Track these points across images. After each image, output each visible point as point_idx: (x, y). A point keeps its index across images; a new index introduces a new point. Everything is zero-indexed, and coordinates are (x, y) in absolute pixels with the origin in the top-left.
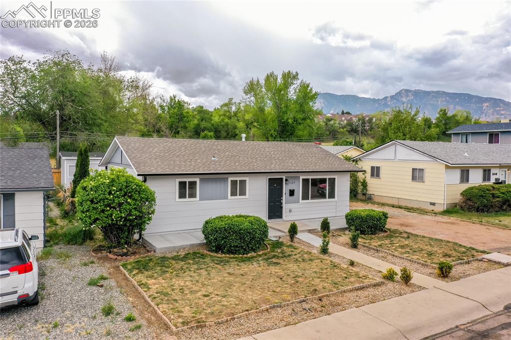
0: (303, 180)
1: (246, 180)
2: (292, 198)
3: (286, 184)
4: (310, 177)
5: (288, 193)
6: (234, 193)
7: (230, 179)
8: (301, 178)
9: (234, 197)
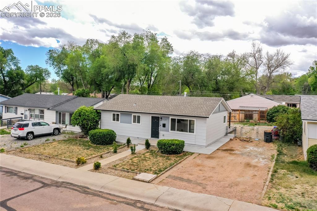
0: (172, 119)
1: (140, 116)
2: (164, 128)
3: (161, 120)
4: (177, 118)
5: (162, 126)
6: (134, 122)
7: (133, 115)
8: (171, 118)
9: (134, 123)
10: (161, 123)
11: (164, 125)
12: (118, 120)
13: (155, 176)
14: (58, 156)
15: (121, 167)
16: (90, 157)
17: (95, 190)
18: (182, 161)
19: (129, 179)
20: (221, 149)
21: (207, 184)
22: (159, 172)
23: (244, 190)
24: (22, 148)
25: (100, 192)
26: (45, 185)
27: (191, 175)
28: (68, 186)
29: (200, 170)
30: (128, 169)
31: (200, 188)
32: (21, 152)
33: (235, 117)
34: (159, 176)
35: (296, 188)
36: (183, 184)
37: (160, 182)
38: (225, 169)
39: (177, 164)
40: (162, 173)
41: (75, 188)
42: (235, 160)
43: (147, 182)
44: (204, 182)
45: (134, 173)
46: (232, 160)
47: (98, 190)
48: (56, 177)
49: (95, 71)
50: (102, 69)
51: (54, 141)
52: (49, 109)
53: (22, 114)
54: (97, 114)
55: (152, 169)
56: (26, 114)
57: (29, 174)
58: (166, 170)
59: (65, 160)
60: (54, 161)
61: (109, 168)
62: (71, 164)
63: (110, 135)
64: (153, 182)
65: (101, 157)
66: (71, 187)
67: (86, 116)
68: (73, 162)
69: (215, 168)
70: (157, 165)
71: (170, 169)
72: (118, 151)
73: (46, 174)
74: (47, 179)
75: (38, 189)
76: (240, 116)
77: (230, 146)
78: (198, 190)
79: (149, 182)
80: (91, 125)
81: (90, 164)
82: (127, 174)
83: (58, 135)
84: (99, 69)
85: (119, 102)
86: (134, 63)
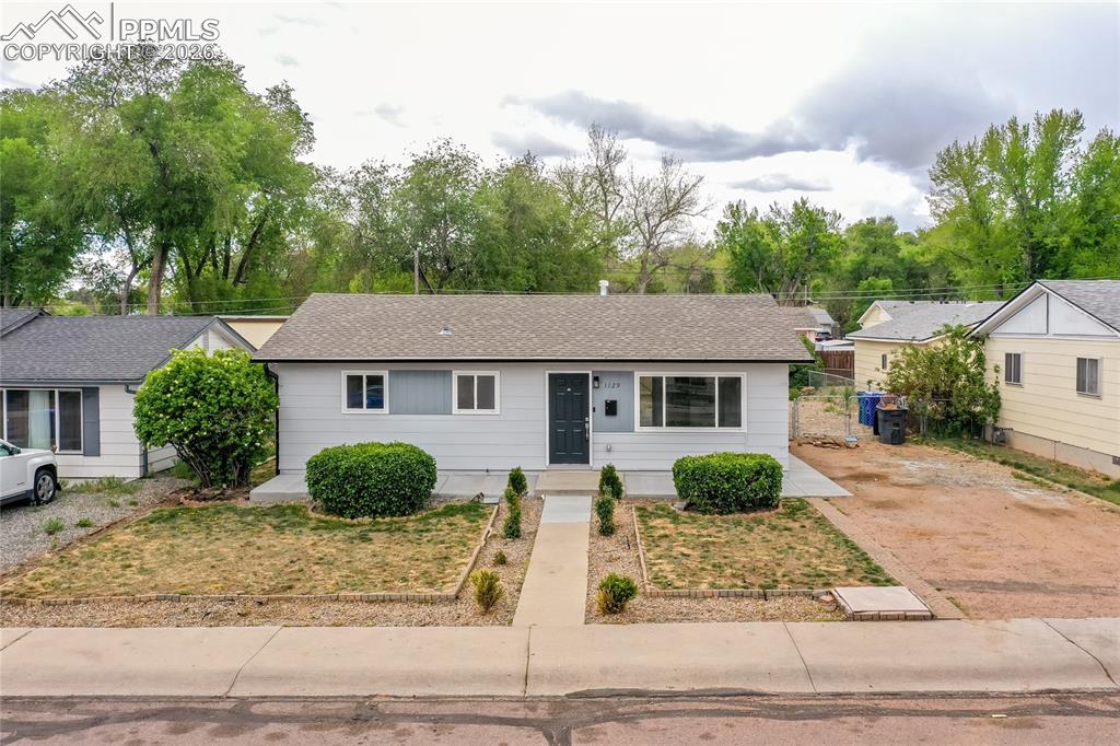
0: (644, 379)
1: (493, 377)
2: (611, 419)
3: (594, 387)
4: (664, 374)
5: (601, 409)
7: (456, 374)
9: (465, 411)
10: (596, 399)
11: (611, 409)
12: (376, 402)
17: (799, 694)
19: (826, 621)
37: (962, 610)
43: (924, 619)
47: (810, 691)
65: (502, 561)
79: (932, 617)
82: (773, 605)
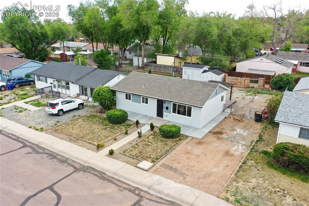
1: (148, 98)
4: (177, 103)
8: (172, 103)
9: (143, 103)
10: (165, 106)
11: (167, 108)
12: (130, 99)
13: (152, 164)
14: (83, 138)
15: (129, 153)
16: (107, 140)
17: (109, 176)
18: (176, 147)
19: (133, 166)
20: (212, 131)
21: (187, 174)
22: (156, 161)
23: (213, 182)
24: (56, 126)
25: (113, 178)
26: (76, 170)
27: (179, 163)
28: (91, 171)
29: (188, 158)
30: (134, 155)
31: (182, 178)
32: (55, 131)
33: (241, 82)
34: (155, 164)
35: (251, 182)
36: (171, 173)
37: (155, 171)
38: (207, 157)
39: (172, 151)
40: (158, 161)
41: (96, 173)
42: (219, 146)
43: (145, 170)
44: (186, 172)
45: (137, 159)
46: (216, 147)
47: (112, 176)
48: (83, 161)
49: (112, 29)
50: (119, 28)
51: (80, 117)
52: (73, 83)
53: (51, 83)
54: (113, 93)
55: (151, 156)
56: (54, 84)
57: (64, 157)
58: (162, 158)
59: (89, 143)
60: (80, 142)
61: (120, 153)
62: (93, 146)
63: (122, 117)
64: (150, 171)
65: (115, 139)
66: (93, 172)
67: (103, 96)
68: (94, 145)
69: (199, 156)
70: (155, 152)
71: (164, 157)
72: (128, 132)
73: (76, 158)
74: (77, 163)
75: (71, 174)
76: (246, 82)
77: (221, 127)
78: (179, 181)
79: (147, 171)
80: (108, 103)
81: (107, 148)
82: (132, 160)
83: (82, 109)
84: (116, 27)
85: (130, 81)
86: (148, 25)
